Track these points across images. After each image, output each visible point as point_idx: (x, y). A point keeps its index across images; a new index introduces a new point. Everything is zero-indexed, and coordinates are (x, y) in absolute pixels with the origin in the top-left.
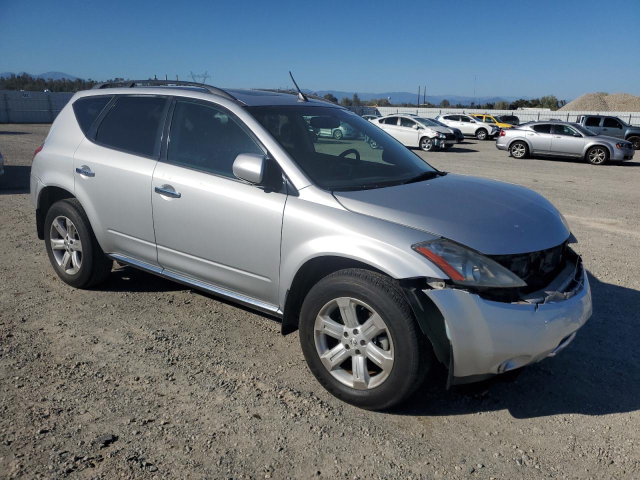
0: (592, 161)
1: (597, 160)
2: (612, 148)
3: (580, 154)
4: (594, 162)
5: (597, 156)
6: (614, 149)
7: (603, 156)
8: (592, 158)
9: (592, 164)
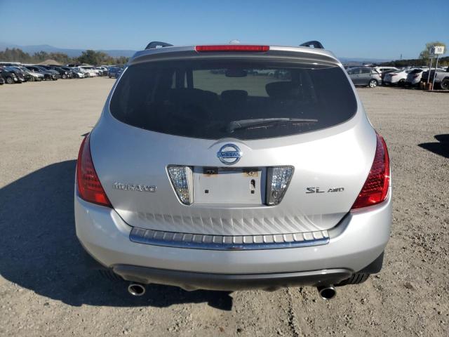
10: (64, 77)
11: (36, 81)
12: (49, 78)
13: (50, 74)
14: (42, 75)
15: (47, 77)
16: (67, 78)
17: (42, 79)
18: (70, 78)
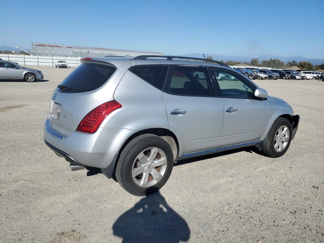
0: (28, 80)
1: (31, 80)
2: (36, 74)
3: (21, 78)
4: (29, 81)
5: (30, 78)
6: (37, 74)
7: (33, 78)
8: (28, 79)
9: (28, 82)
10: (284, 78)
11: (262, 79)
12: (272, 78)
13: (272, 75)
14: (266, 76)
15: (270, 77)
16: (286, 79)
17: (266, 78)
18: (288, 79)
